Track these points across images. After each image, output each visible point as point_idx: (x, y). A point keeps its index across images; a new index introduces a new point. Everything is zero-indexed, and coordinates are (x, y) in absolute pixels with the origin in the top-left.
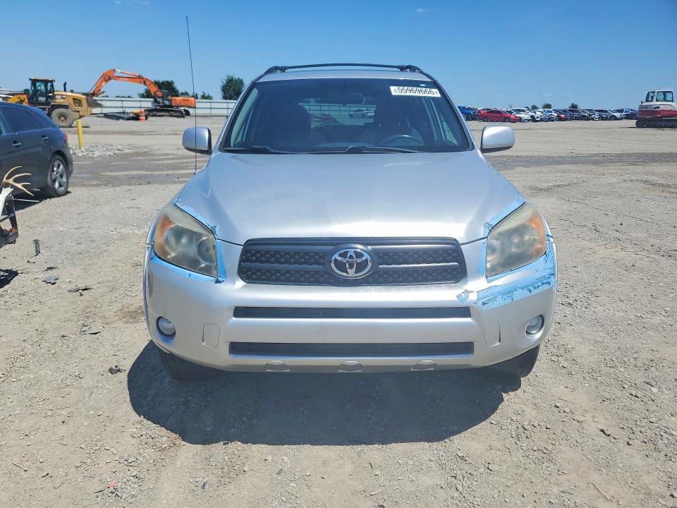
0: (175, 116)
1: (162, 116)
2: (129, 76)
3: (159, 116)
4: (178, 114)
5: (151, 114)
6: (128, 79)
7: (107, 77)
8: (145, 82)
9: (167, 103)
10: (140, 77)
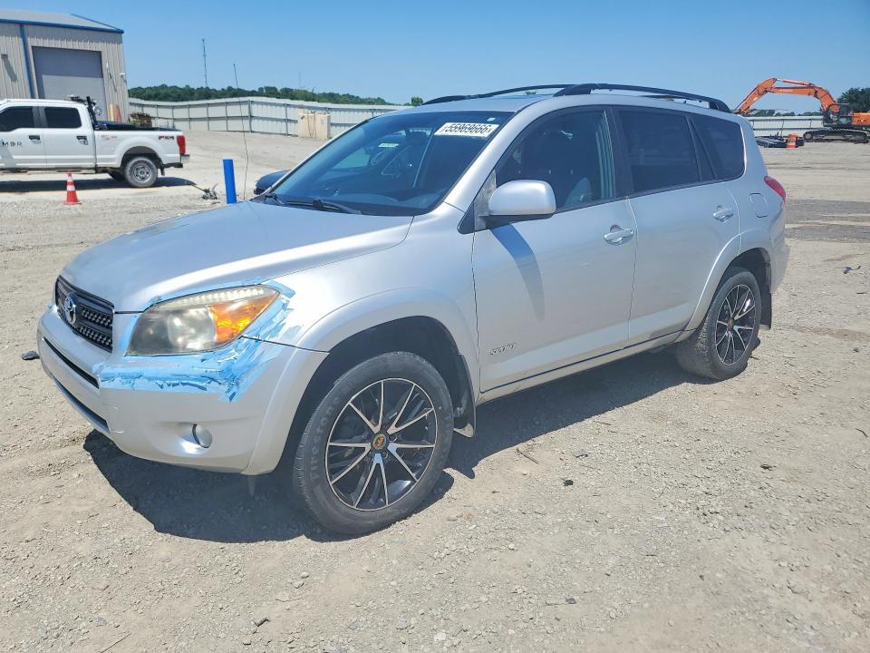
0: (852, 141)
1: (832, 140)
2: (793, 85)
3: (828, 140)
4: (858, 137)
5: (814, 138)
6: (791, 90)
7: (761, 91)
8: (816, 92)
9: (843, 121)
10: (810, 86)
